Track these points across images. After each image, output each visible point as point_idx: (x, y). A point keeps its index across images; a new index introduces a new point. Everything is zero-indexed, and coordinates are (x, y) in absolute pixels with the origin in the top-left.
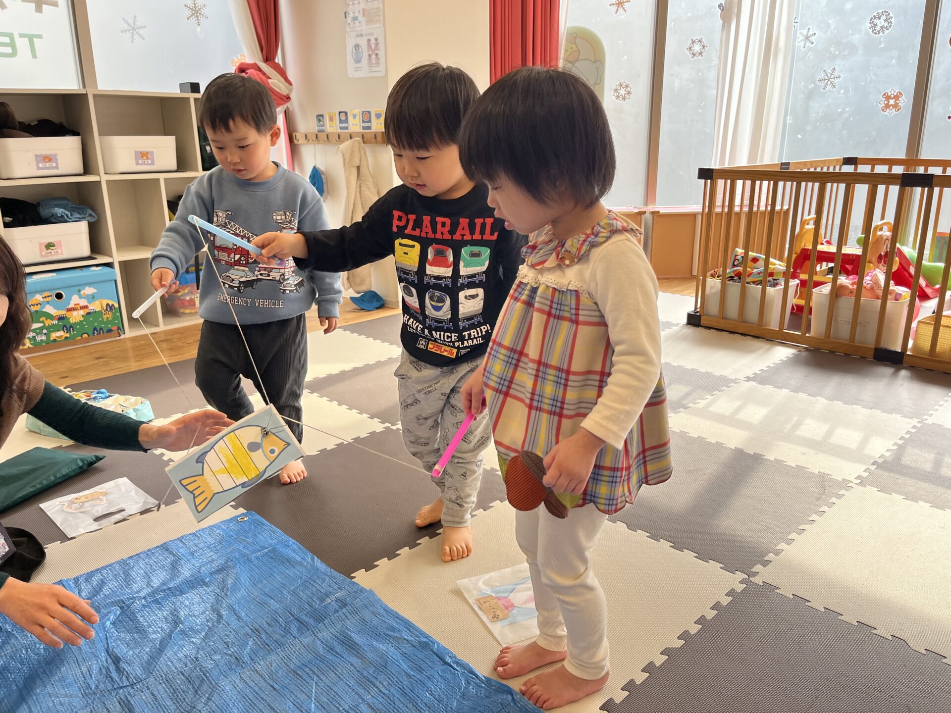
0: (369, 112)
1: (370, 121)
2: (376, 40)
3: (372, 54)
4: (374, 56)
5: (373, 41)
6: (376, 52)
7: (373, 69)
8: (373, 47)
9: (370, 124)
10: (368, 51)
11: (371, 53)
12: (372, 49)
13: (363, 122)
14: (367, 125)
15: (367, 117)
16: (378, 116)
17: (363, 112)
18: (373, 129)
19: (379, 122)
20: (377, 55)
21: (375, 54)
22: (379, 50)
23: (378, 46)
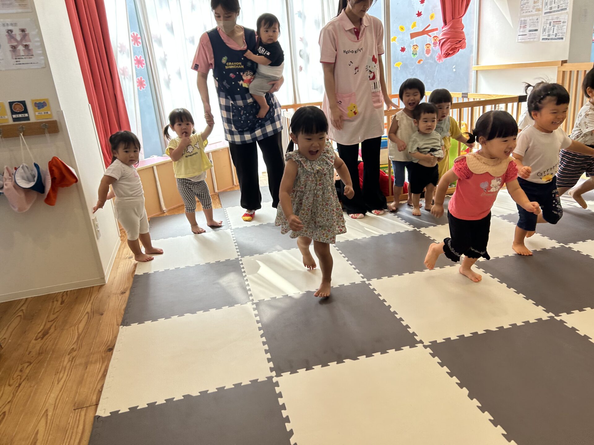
1: (26, 111)
3: (17, 46)
6: (25, 44)
7: (22, 61)
9: (26, 115)
12: (16, 40)
13: (13, 113)
14: (20, 116)
15: (19, 108)
16: (40, 105)
17: (11, 104)
18: (33, 119)
19: (42, 111)
20: (26, 46)
21: (23, 45)
22: (30, 41)
23: (27, 37)
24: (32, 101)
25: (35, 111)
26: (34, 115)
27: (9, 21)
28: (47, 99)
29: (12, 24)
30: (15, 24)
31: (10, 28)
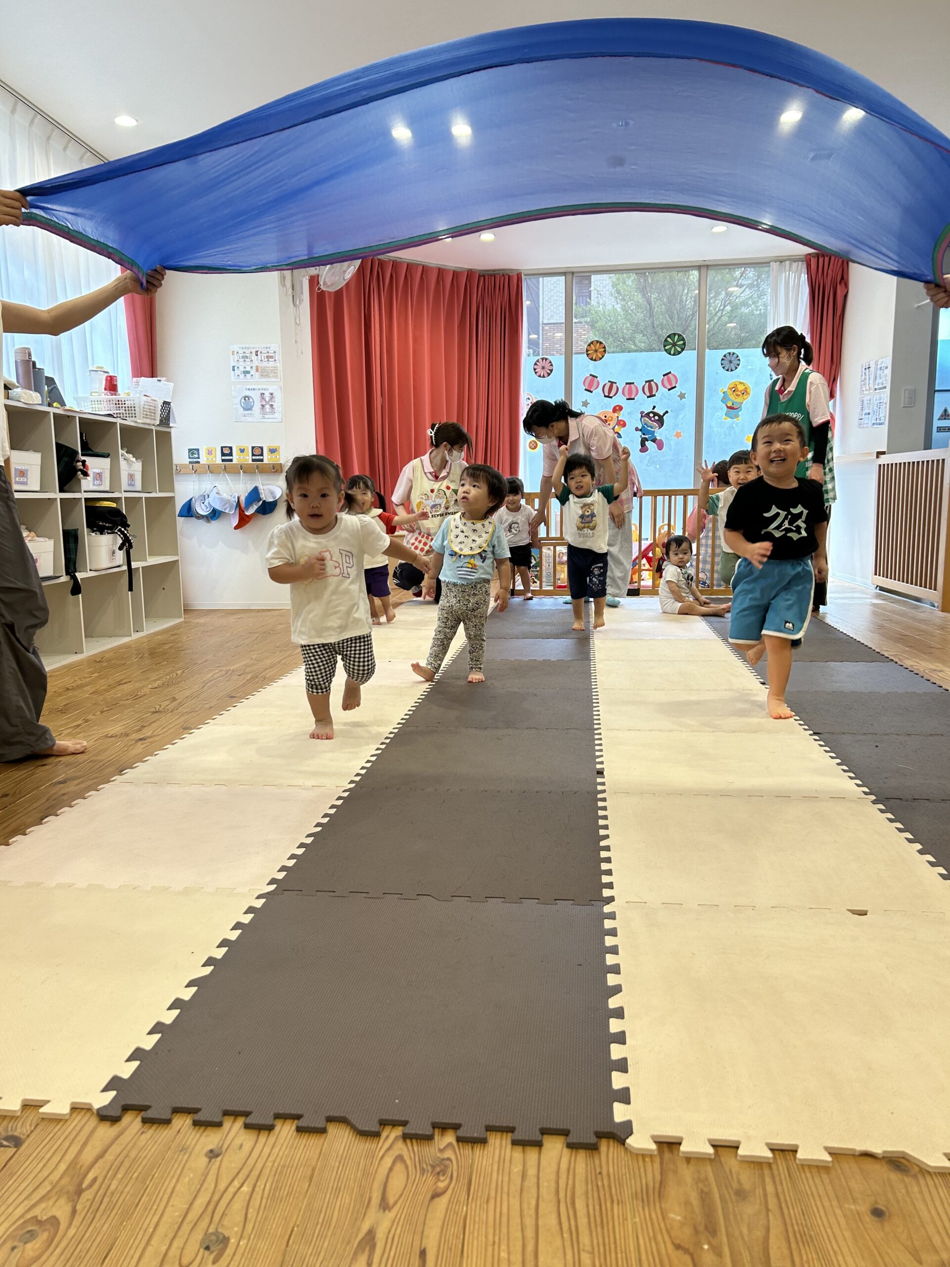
1: (262, 455)
2: (272, 394)
3: (265, 405)
4: (268, 407)
5: (267, 396)
7: (267, 416)
8: (267, 399)
9: (262, 457)
10: (261, 401)
11: (264, 403)
12: (265, 401)
13: (253, 455)
14: (258, 457)
15: (257, 452)
16: (273, 451)
17: (253, 448)
18: (265, 461)
19: (273, 455)
20: (272, 405)
21: (269, 405)
22: (274, 402)
23: (273, 399)
24: (268, 447)
25: (268, 455)
26: (267, 458)
27: (264, 387)
28: (279, 447)
29: (265, 390)
31: (263, 392)
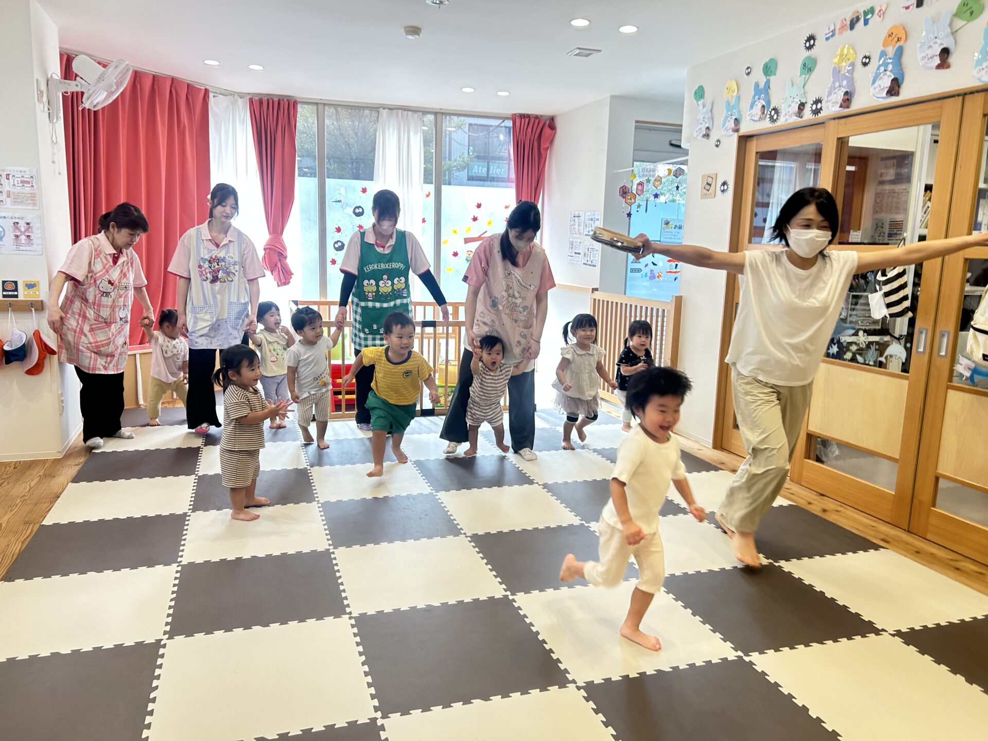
0: (16, 283)
2: (28, 224)
3: (20, 235)
4: (23, 238)
5: (22, 224)
6: (27, 234)
7: (21, 248)
8: (23, 229)
10: (14, 231)
11: (18, 234)
12: (20, 231)
16: (30, 286)
18: (21, 298)
19: (31, 291)
20: (28, 236)
21: (25, 235)
22: (32, 232)
23: (30, 229)
24: (24, 281)
27: (17, 215)
28: (38, 282)
29: (19, 218)
30: (22, 218)
31: (17, 221)
